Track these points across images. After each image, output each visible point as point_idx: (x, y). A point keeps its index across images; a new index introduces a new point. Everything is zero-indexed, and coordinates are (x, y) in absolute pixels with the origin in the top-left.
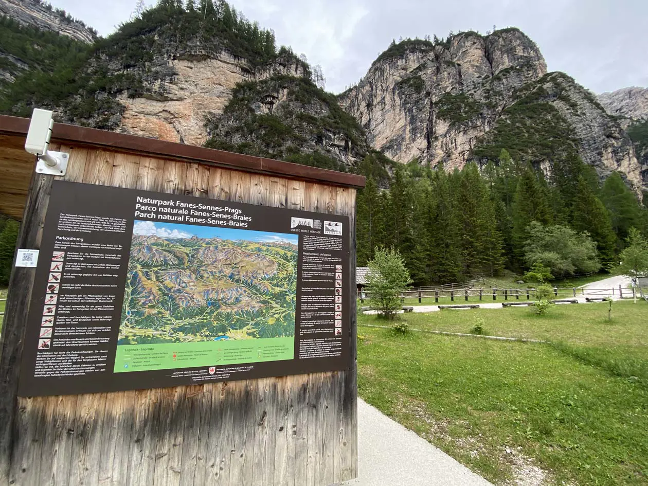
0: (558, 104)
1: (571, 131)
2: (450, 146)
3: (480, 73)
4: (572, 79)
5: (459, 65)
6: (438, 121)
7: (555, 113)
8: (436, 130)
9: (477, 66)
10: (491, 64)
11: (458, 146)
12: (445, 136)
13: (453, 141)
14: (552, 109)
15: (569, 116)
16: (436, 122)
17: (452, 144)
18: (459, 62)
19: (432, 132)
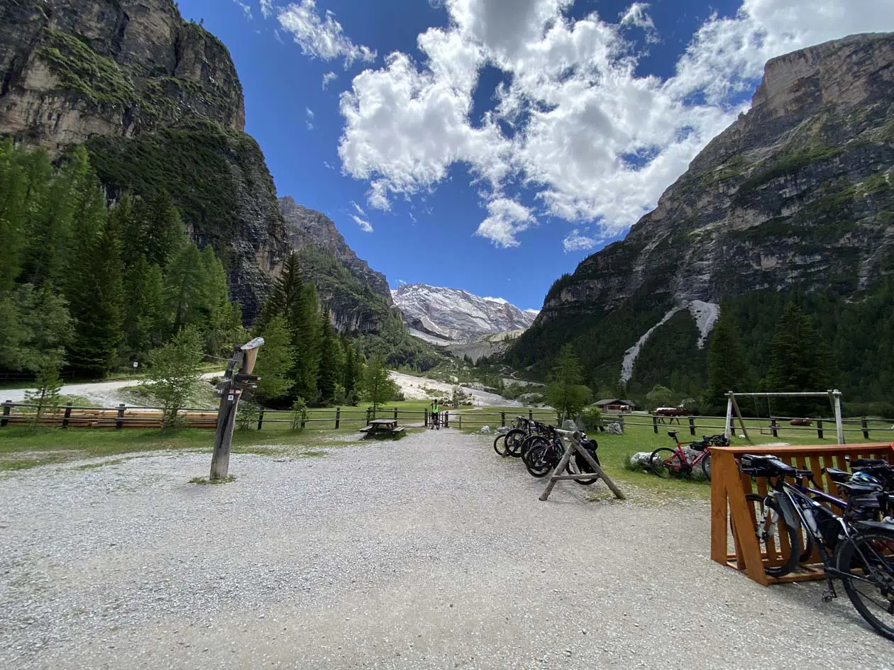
0: (235, 169)
1: (236, 208)
2: (45, 119)
3: (156, 57)
4: (262, 155)
5: (126, 17)
6: (37, 63)
7: (227, 176)
8: (27, 74)
9: (153, 43)
10: (178, 60)
11: (60, 131)
12: (42, 97)
13: (54, 117)
14: (226, 171)
15: (240, 189)
16: (32, 63)
17: (50, 118)
18: (128, 13)
19: (18, 74)
